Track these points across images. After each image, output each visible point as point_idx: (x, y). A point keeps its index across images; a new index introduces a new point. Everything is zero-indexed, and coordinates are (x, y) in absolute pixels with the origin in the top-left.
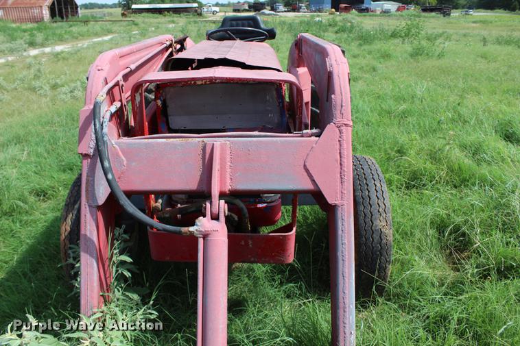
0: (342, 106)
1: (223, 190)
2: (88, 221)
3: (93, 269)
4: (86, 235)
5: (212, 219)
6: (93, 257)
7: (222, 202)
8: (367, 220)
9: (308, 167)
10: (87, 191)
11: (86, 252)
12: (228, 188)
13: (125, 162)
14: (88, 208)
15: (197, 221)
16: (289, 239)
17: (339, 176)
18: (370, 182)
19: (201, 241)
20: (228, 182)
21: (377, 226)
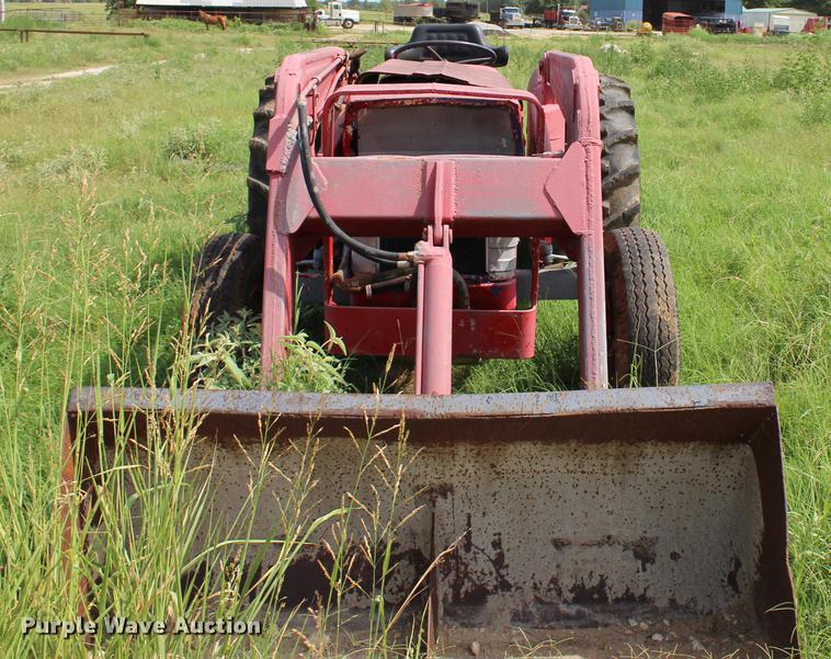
0: (589, 122)
1: (447, 216)
2: (276, 252)
3: (280, 310)
4: (273, 270)
5: (435, 245)
6: (280, 296)
7: (447, 227)
8: (639, 304)
9: (549, 191)
10: (276, 215)
11: (272, 289)
12: (453, 214)
13: (326, 183)
14: (276, 237)
15: (417, 245)
16: (527, 319)
17: (585, 201)
18: (645, 253)
19: (421, 268)
20: (453, 208)
21: (653, 311)
